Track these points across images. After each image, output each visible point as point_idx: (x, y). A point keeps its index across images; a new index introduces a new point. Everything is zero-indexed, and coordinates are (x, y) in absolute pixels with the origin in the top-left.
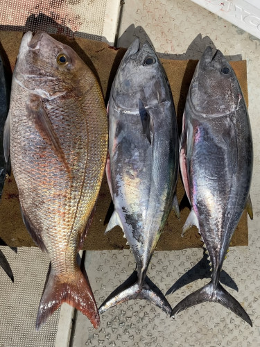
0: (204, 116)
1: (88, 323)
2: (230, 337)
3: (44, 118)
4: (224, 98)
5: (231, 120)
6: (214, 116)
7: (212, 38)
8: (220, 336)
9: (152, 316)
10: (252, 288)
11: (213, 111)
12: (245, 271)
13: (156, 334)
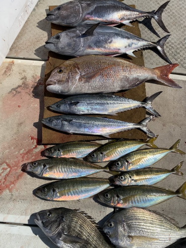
0: (81, 15)
1: (177, 68)
2: (176, 13)
3: (89, 75)
4: (73, 7)
5: (83, 3)
6: (81, 10)
7: (38, 21)
8: (176, 17)
9: (170, 43)
10: (153, 5)
11: (79, 12)
12: (146, 8)
13: (178, 42)
